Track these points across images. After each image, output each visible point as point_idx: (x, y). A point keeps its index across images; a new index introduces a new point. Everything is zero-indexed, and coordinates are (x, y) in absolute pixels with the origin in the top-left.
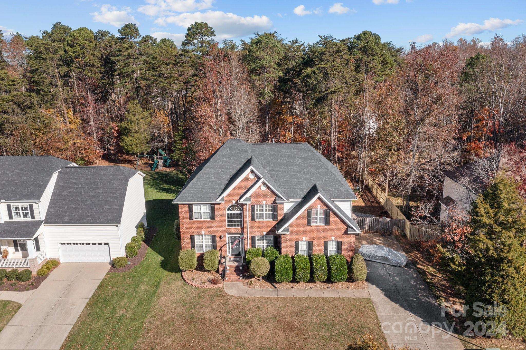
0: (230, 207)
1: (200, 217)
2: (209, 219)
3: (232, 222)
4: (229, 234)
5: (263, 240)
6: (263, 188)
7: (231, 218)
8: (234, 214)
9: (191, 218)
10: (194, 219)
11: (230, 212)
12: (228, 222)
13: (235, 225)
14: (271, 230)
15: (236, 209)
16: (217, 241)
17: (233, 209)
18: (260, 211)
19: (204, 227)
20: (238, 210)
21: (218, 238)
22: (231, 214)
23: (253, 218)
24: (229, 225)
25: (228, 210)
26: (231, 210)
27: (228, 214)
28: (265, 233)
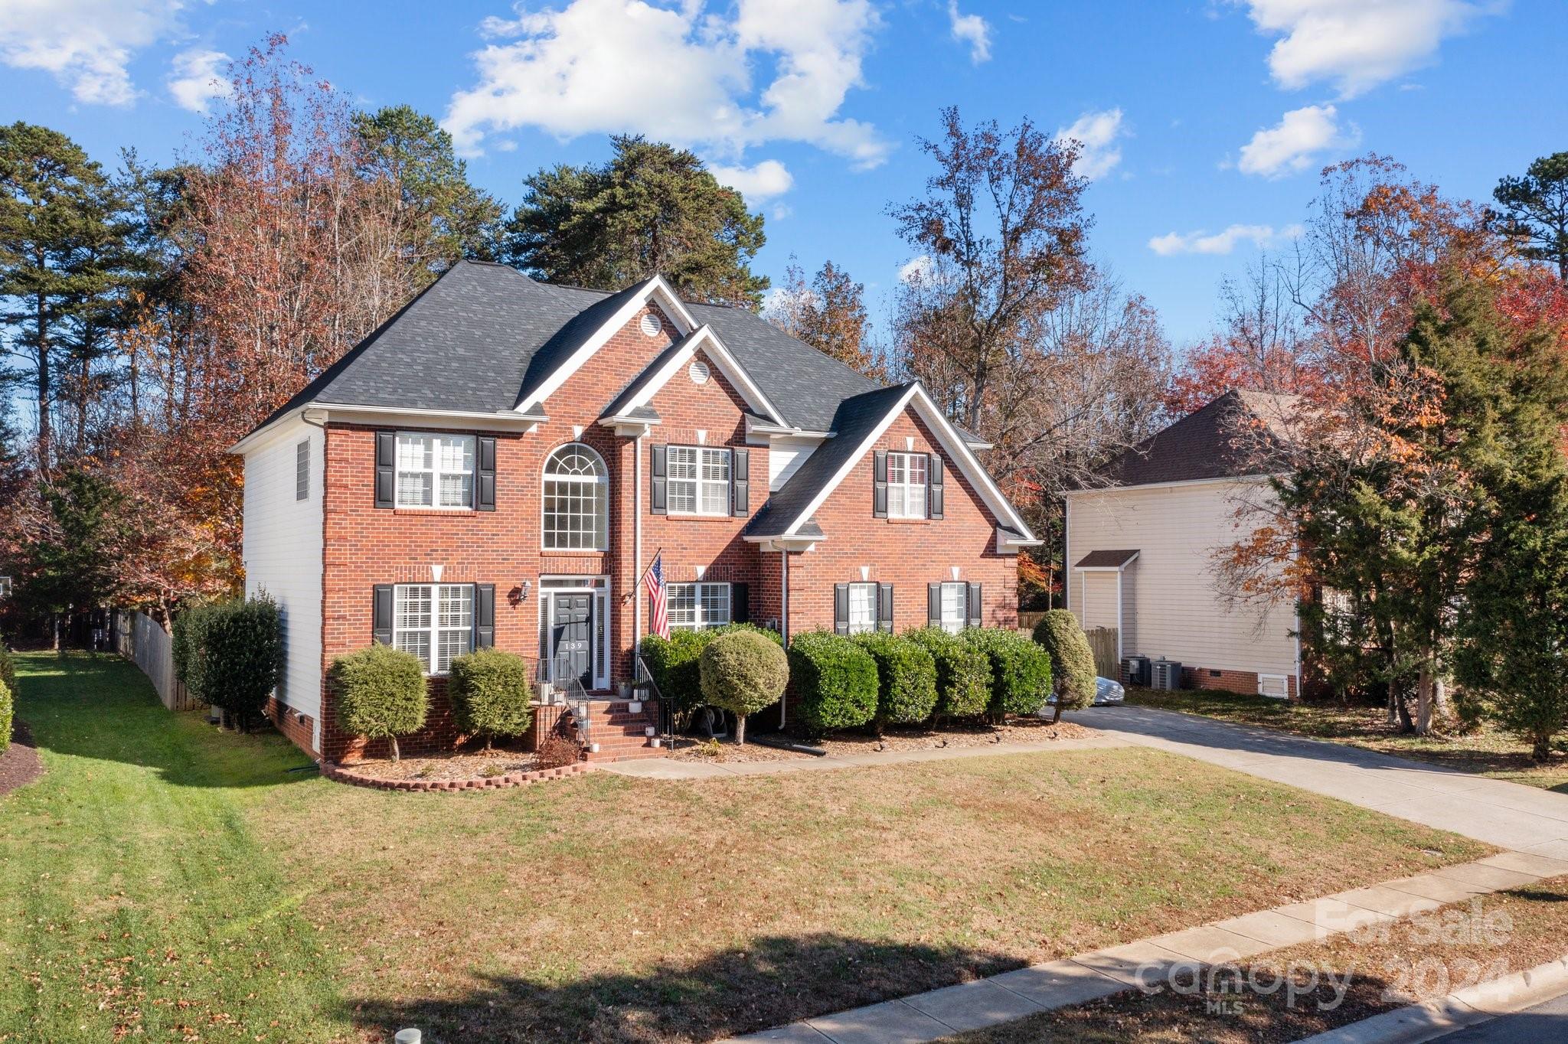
0: (560, 455)
1: (420, 497)
2: (467, 509)
3: (562, 523)
4: (546, 583)
5: (691, 604)
6: (699, 377)
7: (563, 506)
8: (575, 488)
9: (383, 496)
10: (397, 506)
11: (557, 478)
12: (549, 522)
13: (575, 542)
14: (722, 555)
15: (582, 464)
16: (498, 617)
17: (570, 463)
18: (682, 475)
19: (440, 545)
20: (589, 472)
21: (502, 601)
22: (563, 488)
23: (657, 504)
24: (549, 540)
25: (551, 468)
26: (563, 471)
27: (550, 487)
28: (701, 571)
